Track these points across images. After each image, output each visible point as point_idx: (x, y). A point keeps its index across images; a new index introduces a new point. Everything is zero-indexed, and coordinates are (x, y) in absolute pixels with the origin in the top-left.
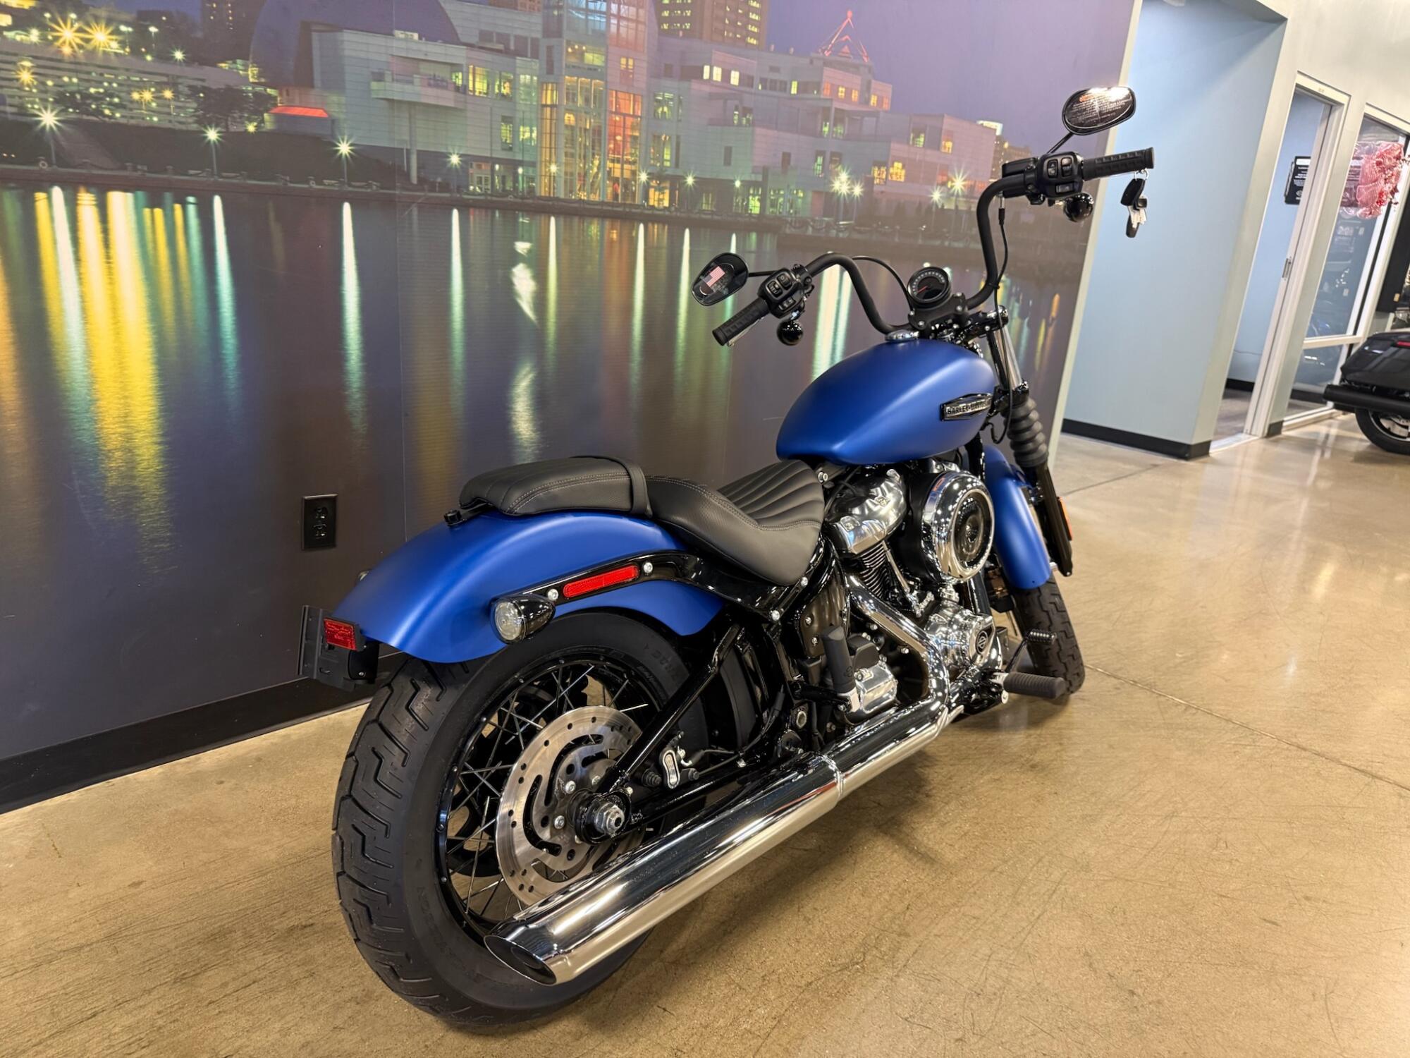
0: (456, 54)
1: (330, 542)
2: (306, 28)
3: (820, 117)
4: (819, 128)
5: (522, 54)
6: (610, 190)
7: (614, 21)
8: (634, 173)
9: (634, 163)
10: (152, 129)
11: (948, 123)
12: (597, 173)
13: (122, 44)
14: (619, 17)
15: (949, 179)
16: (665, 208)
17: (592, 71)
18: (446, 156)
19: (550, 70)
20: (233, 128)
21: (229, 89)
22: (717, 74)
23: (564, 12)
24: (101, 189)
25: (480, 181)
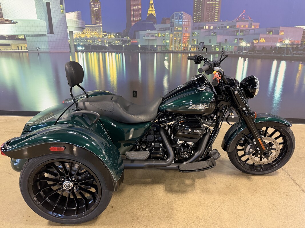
0: (156, 32)
1: (136, 97)
2: (135, 32)
3: (236, 32)
4: (236, 34)
5: (166, 30)
6: (183, 49)
7: (184, 22)
8: (188, 46)
9: (188, 44)
10: (117, 45)
11: (281, 28)
12: (180, 46)
13: (114, 37)
14: (185, 22)
15: (283, 41)
16: (195, 51)
17: (180, 31)
18: (154, 46)
19: (172, 31)
20: (126, 45)
21: (125, 40)
22: (207, 27)
23: (174, 23)
24: (112, 52)
25: (159, 49)
